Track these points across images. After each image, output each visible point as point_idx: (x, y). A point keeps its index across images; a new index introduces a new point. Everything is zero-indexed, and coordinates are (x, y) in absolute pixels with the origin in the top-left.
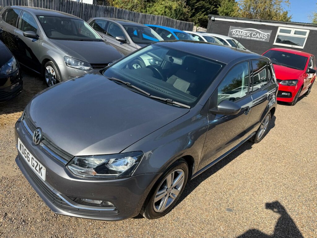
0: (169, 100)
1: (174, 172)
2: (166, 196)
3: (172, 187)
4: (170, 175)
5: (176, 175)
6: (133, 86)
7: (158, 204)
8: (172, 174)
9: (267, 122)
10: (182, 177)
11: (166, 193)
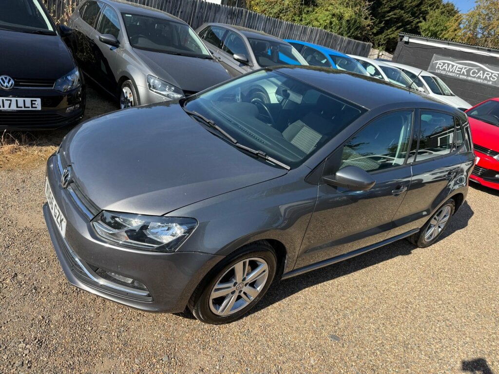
0: (261, 152)
1: (247, 260)
2: (233, 293)
3: (245, 282)
4: (241, 263)
5: (254, 265)
6: (217, 127)
7: (219, 301)
8: (244, 264)
9: (445, 216)
10: (264, 271)
11: (233, 288)
